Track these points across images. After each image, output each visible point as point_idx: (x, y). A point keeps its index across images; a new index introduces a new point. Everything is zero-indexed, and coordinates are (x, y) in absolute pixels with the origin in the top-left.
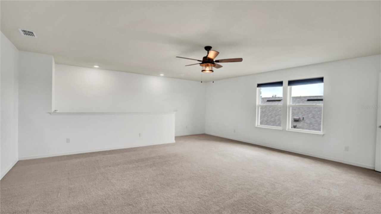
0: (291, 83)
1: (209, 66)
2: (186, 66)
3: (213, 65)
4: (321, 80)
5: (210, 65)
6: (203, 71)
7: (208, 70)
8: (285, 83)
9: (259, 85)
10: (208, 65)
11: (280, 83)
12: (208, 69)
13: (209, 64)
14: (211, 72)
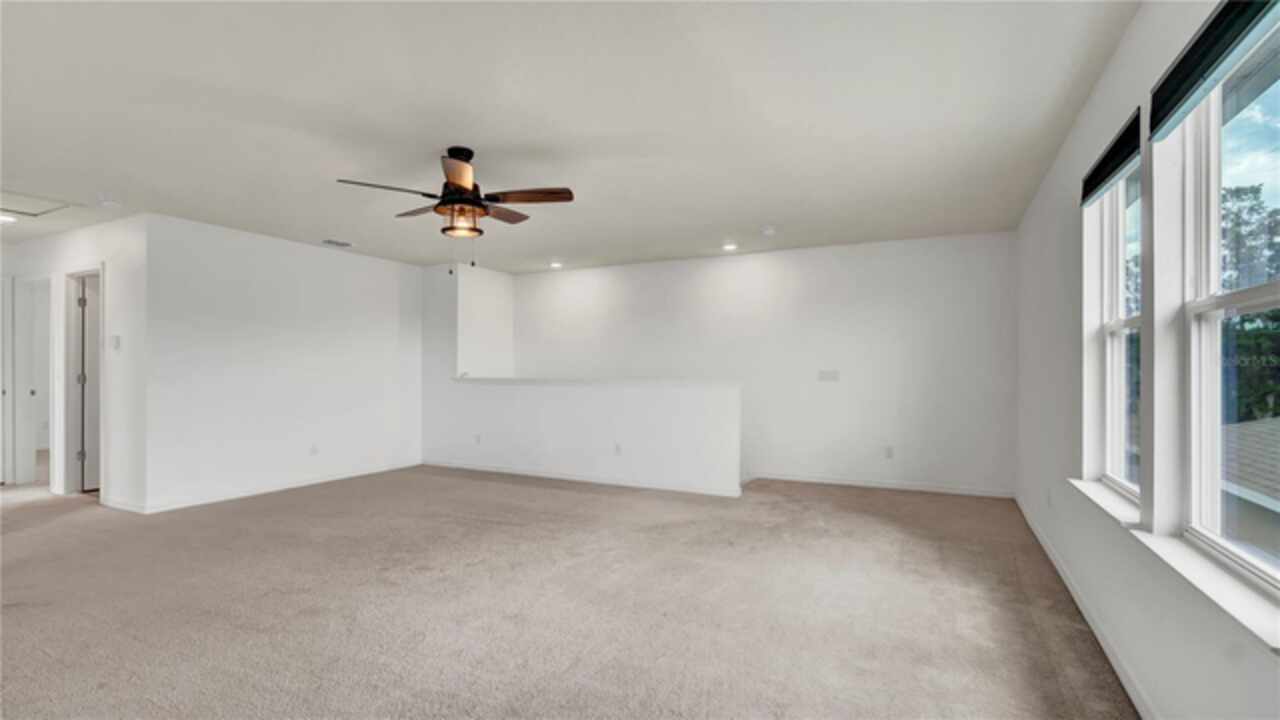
1: (468, 215)
3: (478, 210)
5: (469, 211)
6: (444, 230)
7: (465, 229)
10: (462, 212)
12: (463, 223)
13: (467, 207)
14: (476, 234)
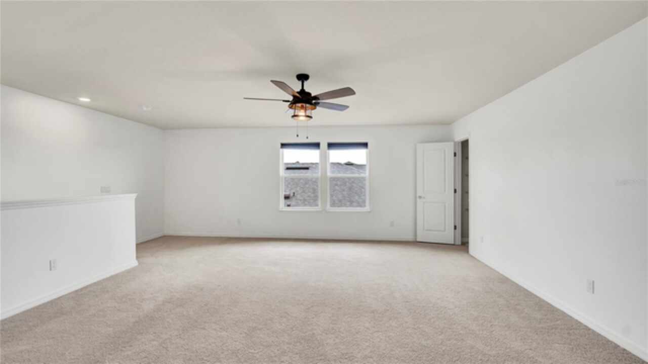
0: (331, 146)
2: (245, 98)
4: (365, 145)
8: (324, 145)
9: (284, 145)
11: (317, 145)
